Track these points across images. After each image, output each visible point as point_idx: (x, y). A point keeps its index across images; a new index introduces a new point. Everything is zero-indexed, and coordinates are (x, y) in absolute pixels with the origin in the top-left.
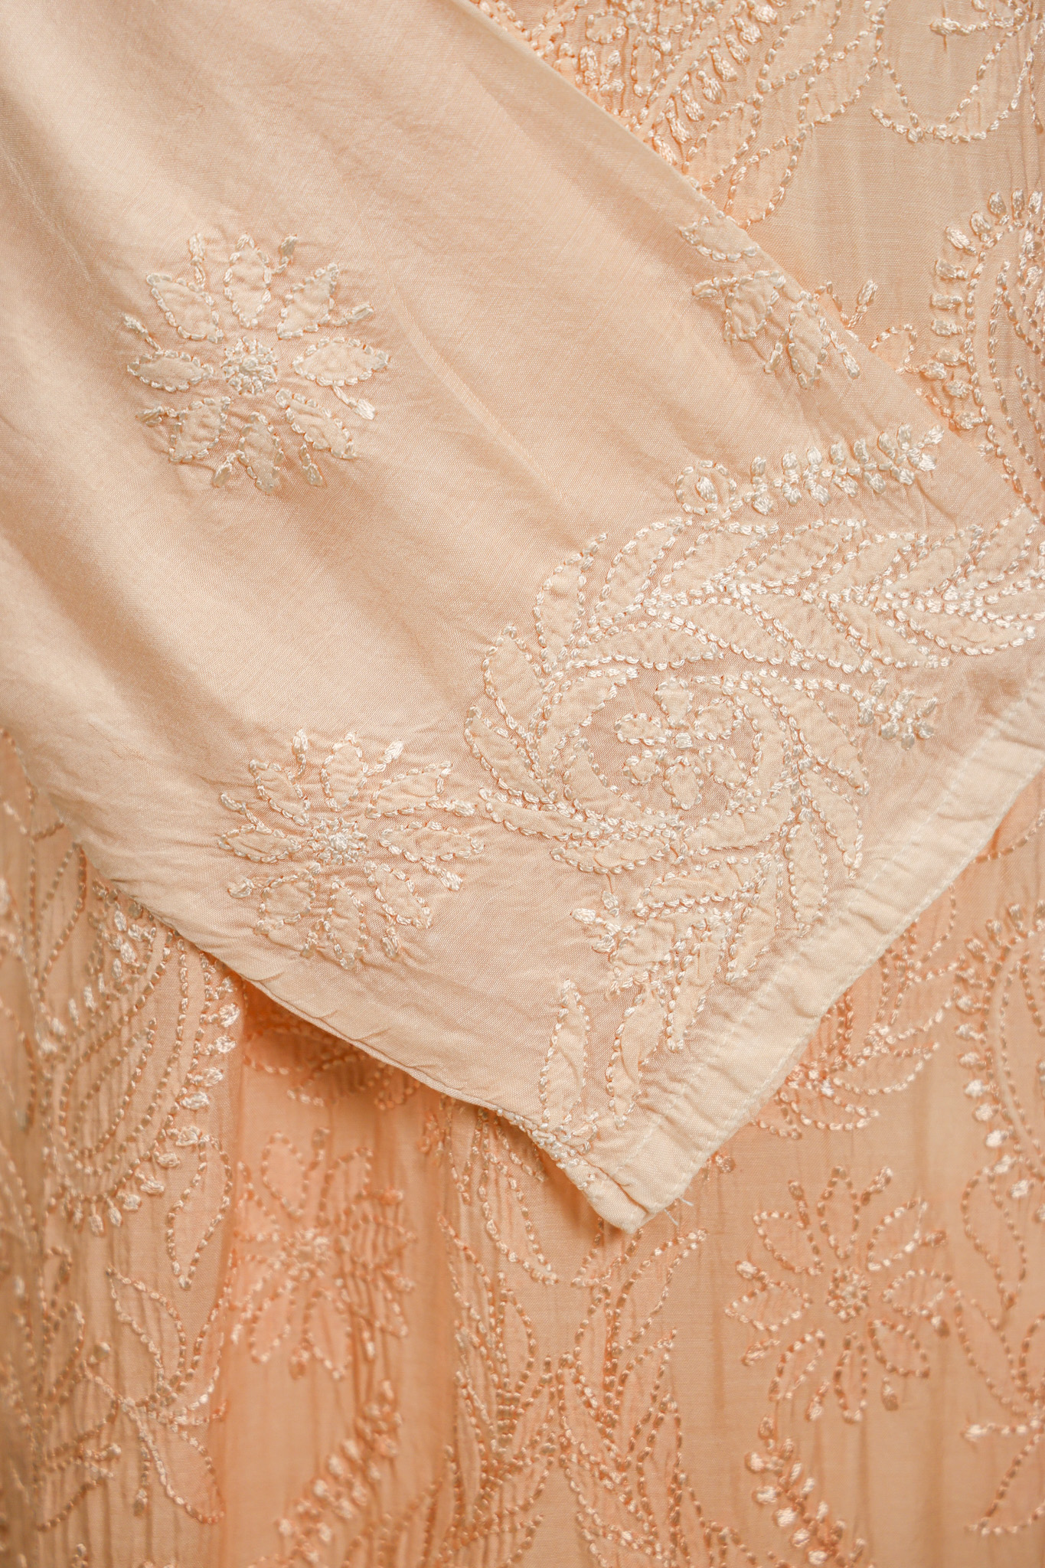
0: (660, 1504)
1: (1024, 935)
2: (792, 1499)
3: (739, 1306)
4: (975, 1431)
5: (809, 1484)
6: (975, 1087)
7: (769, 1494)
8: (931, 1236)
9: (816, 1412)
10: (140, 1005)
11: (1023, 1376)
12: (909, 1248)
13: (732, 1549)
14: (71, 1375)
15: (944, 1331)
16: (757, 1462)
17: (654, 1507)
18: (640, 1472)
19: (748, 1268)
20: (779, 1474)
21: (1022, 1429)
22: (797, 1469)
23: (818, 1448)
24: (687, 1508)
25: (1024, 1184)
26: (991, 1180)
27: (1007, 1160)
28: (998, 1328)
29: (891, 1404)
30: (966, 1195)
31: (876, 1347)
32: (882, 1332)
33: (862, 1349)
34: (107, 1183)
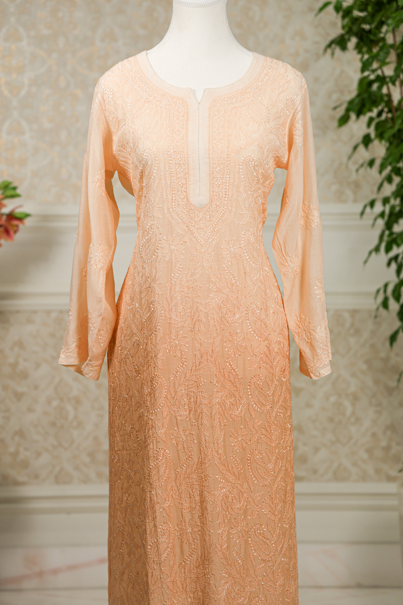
0: (218, 365)
1: (252, 305)
2: (230, 365)
3: (225, 344)
4: (248, 358)
5: (232, 364)
6: (248, 321)
7: (228, 364)
8: (243, 338)
9: (232, 356)
10: (154, 314)
11: (253, 353)
12: (241, 338)
13: (224, 370)
14: (147, 355)
15: (245, 348)
16: (227, 361)
17: (217, 365)
18: (215, 362)
19: (225, 340)
20: (229, 362)
21: (253, 358)
22: (230, 362)
23: (233, 360)
24: (220, 365)
25: (253, 332)
26: (250, 332)
27: (251, 329)
28: (251, 347)
29: (240, 355)
30: (247, 333)
31: (238, 349)
32: (239, 347)
33: (237, 349)
34: (151, 334)
